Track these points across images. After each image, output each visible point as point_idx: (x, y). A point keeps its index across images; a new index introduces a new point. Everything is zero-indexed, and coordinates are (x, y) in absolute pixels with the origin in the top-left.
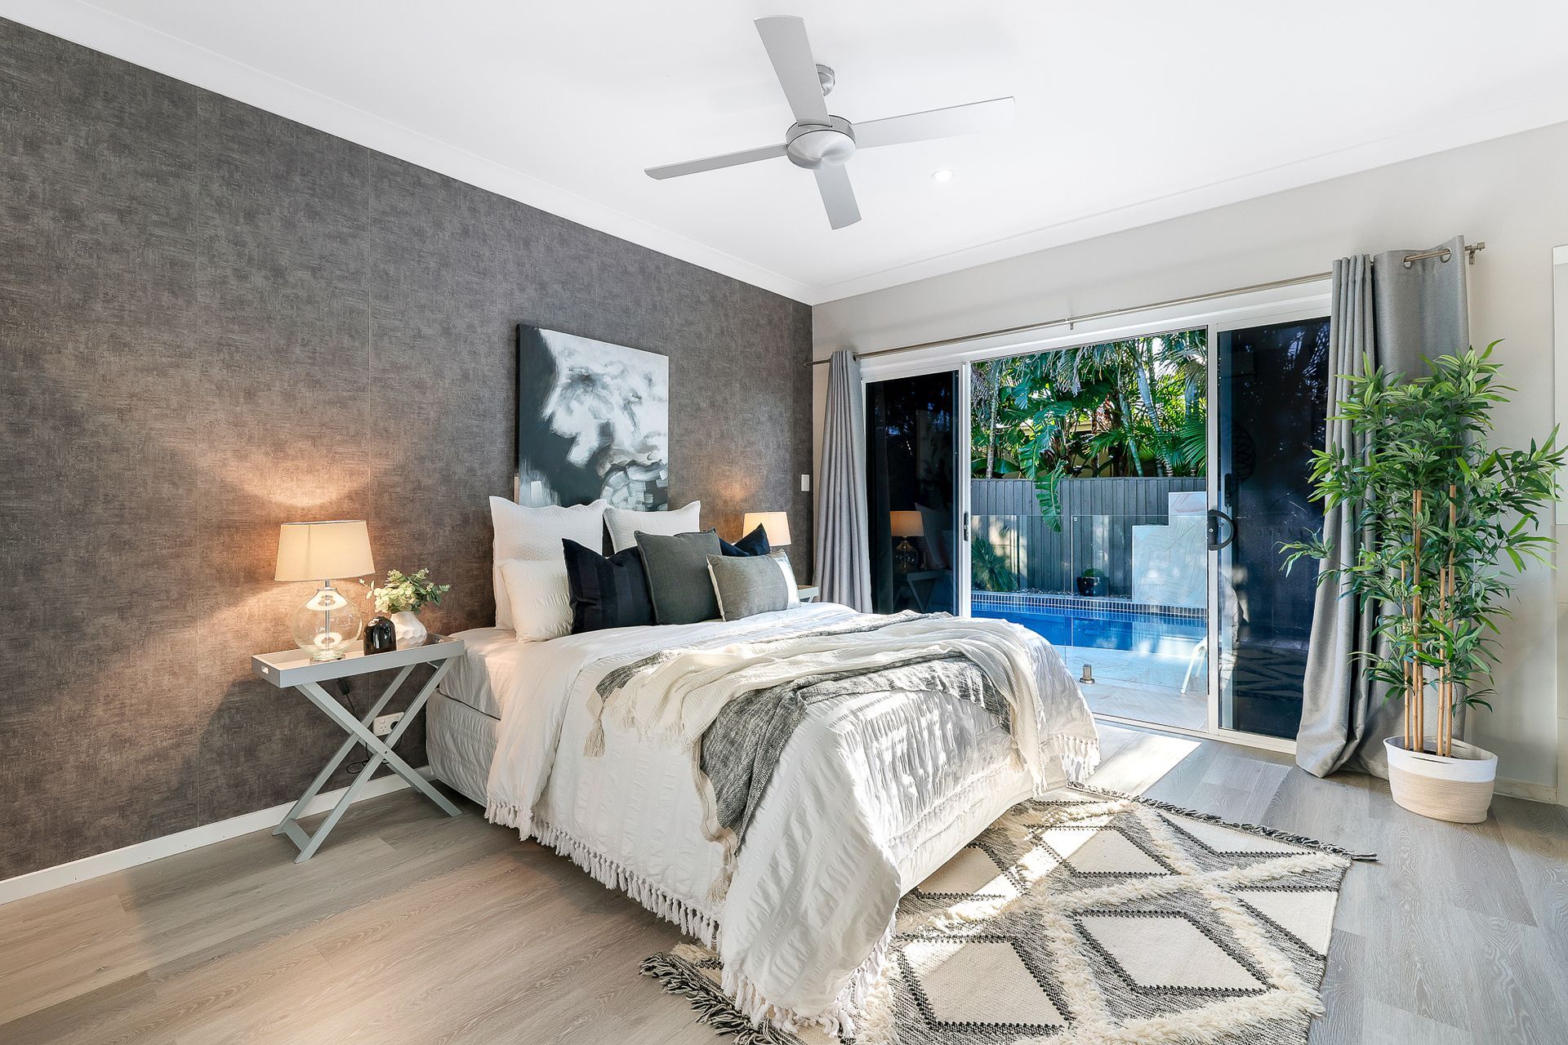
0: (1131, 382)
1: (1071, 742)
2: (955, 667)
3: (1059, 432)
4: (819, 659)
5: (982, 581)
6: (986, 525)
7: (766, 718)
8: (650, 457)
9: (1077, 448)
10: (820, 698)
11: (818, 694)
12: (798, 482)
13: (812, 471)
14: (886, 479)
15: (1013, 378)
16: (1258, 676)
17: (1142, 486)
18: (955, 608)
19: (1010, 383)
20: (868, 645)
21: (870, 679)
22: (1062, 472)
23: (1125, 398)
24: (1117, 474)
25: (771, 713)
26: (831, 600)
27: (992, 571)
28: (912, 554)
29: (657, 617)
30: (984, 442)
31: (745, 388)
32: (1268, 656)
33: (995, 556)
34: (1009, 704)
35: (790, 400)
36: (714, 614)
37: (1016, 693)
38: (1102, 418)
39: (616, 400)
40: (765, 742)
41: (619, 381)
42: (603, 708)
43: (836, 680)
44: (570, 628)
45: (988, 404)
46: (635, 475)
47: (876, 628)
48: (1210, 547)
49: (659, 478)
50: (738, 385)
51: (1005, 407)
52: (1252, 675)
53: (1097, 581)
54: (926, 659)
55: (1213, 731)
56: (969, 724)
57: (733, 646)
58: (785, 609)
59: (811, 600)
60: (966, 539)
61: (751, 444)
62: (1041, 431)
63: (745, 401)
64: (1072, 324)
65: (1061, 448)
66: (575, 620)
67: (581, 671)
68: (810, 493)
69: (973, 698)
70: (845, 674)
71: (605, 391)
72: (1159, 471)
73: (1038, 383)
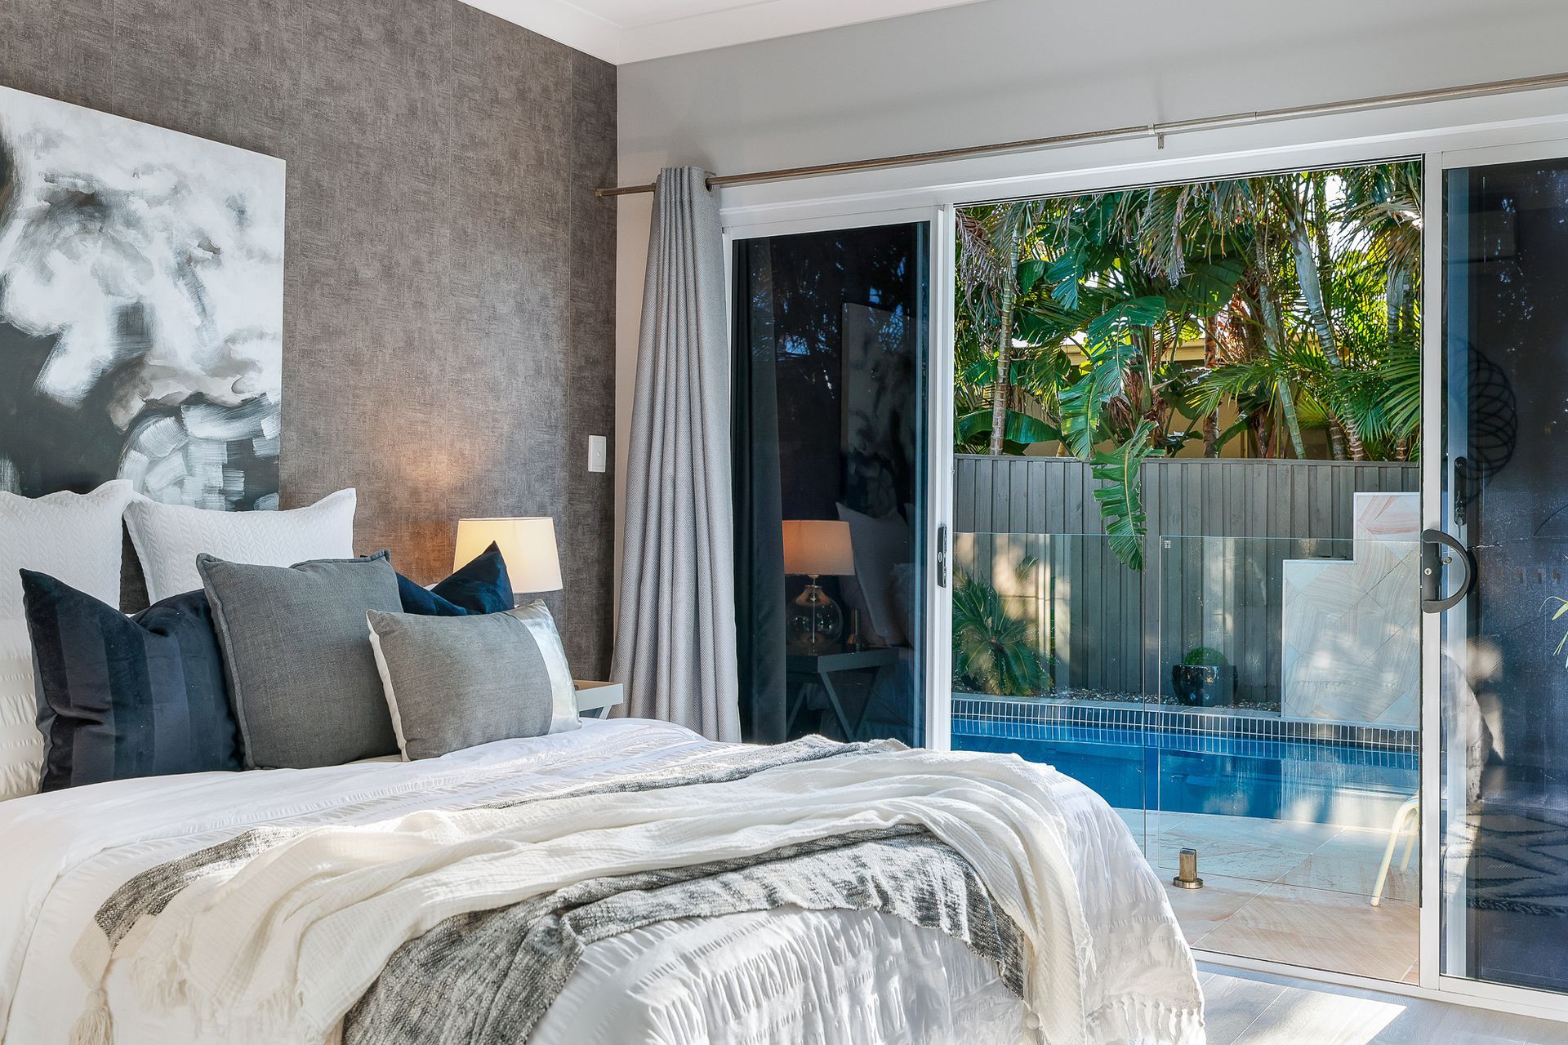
0: (1283, 262)
1: (1149, 1012)
2: (908, 856)
3: (1140, 361)
4: (616, 844)
5: (979, 672)
6: (987, 553)
7: (491, 976)
8: (239, 387)
9: (1176, 394)
10: (613, 928)
11: (610, 920)
12: (579, 452)
13: (613, 429)
14: (772, 449)
15: (1048, 242)
16: (1515, 867)
17: (1302, 478)
18: (916, 732)
19: (1041, 252)
20: (722, 810)
21: (725, 885)
22: (1146, 445)
23: (1272, 296)
24: (1255, 452)
25: (503, 964)
26: (651, 712)
27: (999, 652)
28: (829, 615)
29: (248, 750)
30: (987, 377)
31: (462, 238)
32: (1537, 826)
33: (1007, 619)
34: (1022, 935)
35: (564, 270)
36: (384, 747)
37: (1037, 910)
38: (1226, 334)
39: (160, 253)
40: (488, 1029)
41: (165, 210)
42: (111, 962)
43: (650, 888)
44: (36, 778)
45: (994, 294)
46: (199, 423)
47: (744, 774)
48: (1425, 607)
49: (259, 434)
50: (448, 232)
51: (1030, 303)
52: (1506, 865)
53: (1212, 674)
54: (847, 841)
55: (1431, 984)
56: (937, 977)
57: (420, 814)
58: (544, 732)
59: (605, 713)
60: (941, 583)
61: (473, 363)
62: (1102, 357)
63: (463, 267)
64: (1161, 137)
65: (1143, 395)
66: (50, 761)
67: (58, 877)
68: (608, 478)
69: (945, 923)
70: (671, 874)
71: (132, 232)
72: (1337, 447)
73: (1099, 255)
